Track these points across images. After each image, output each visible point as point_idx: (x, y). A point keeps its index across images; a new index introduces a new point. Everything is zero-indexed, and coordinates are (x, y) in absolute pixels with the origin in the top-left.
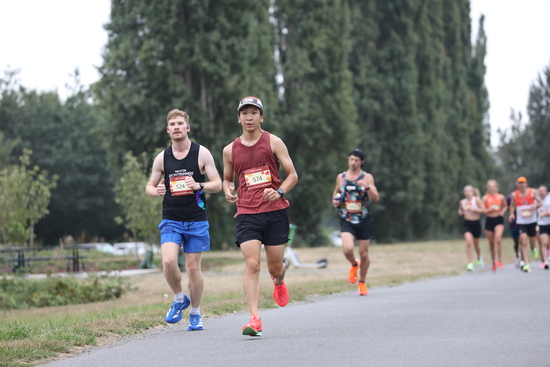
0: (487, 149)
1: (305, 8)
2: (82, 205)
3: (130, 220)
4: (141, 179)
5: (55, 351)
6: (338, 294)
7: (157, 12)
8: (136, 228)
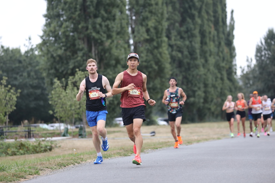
0: (235, 77)
1: (144, 6)
2: (32, 105)
3: (57, 112)
4: (62, 92)
5: (19, 178)
6: (161, 149)
7: (70, 8)
8: (59, 116)
